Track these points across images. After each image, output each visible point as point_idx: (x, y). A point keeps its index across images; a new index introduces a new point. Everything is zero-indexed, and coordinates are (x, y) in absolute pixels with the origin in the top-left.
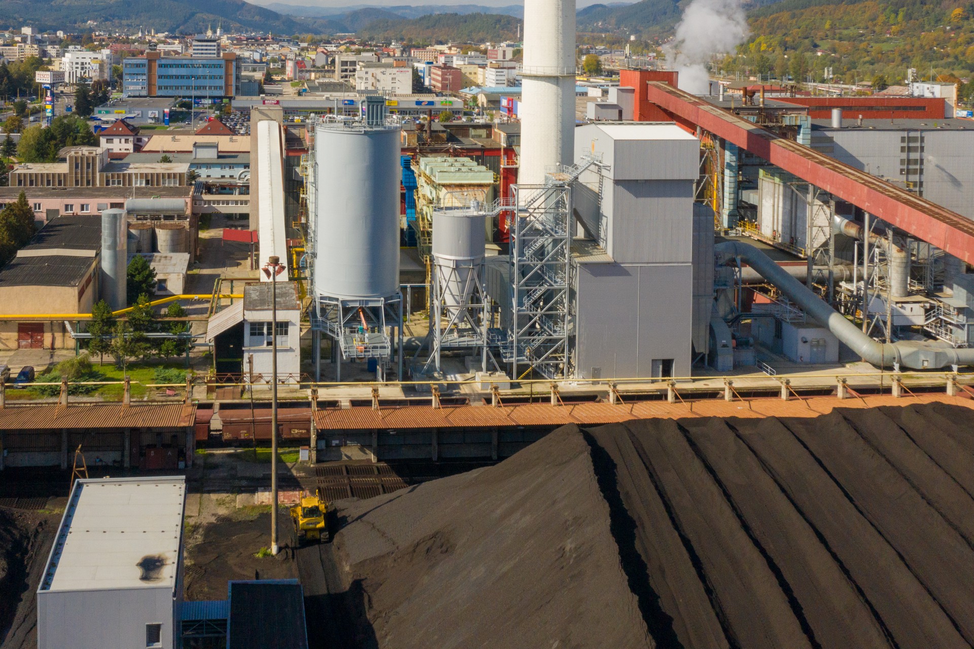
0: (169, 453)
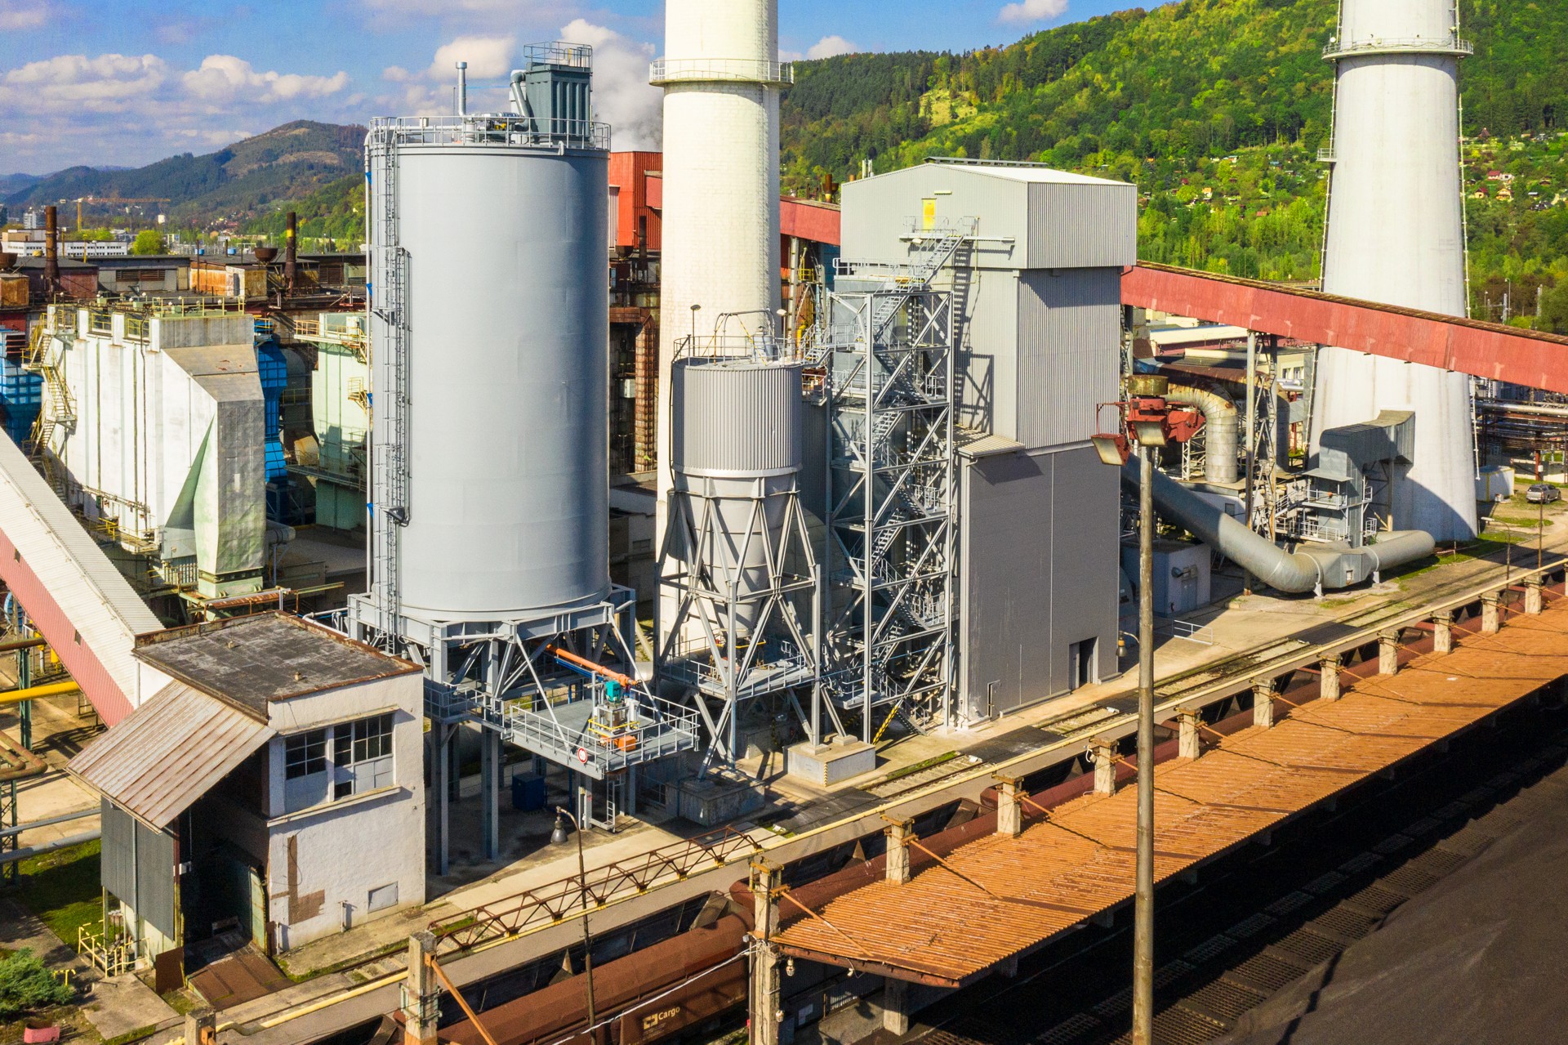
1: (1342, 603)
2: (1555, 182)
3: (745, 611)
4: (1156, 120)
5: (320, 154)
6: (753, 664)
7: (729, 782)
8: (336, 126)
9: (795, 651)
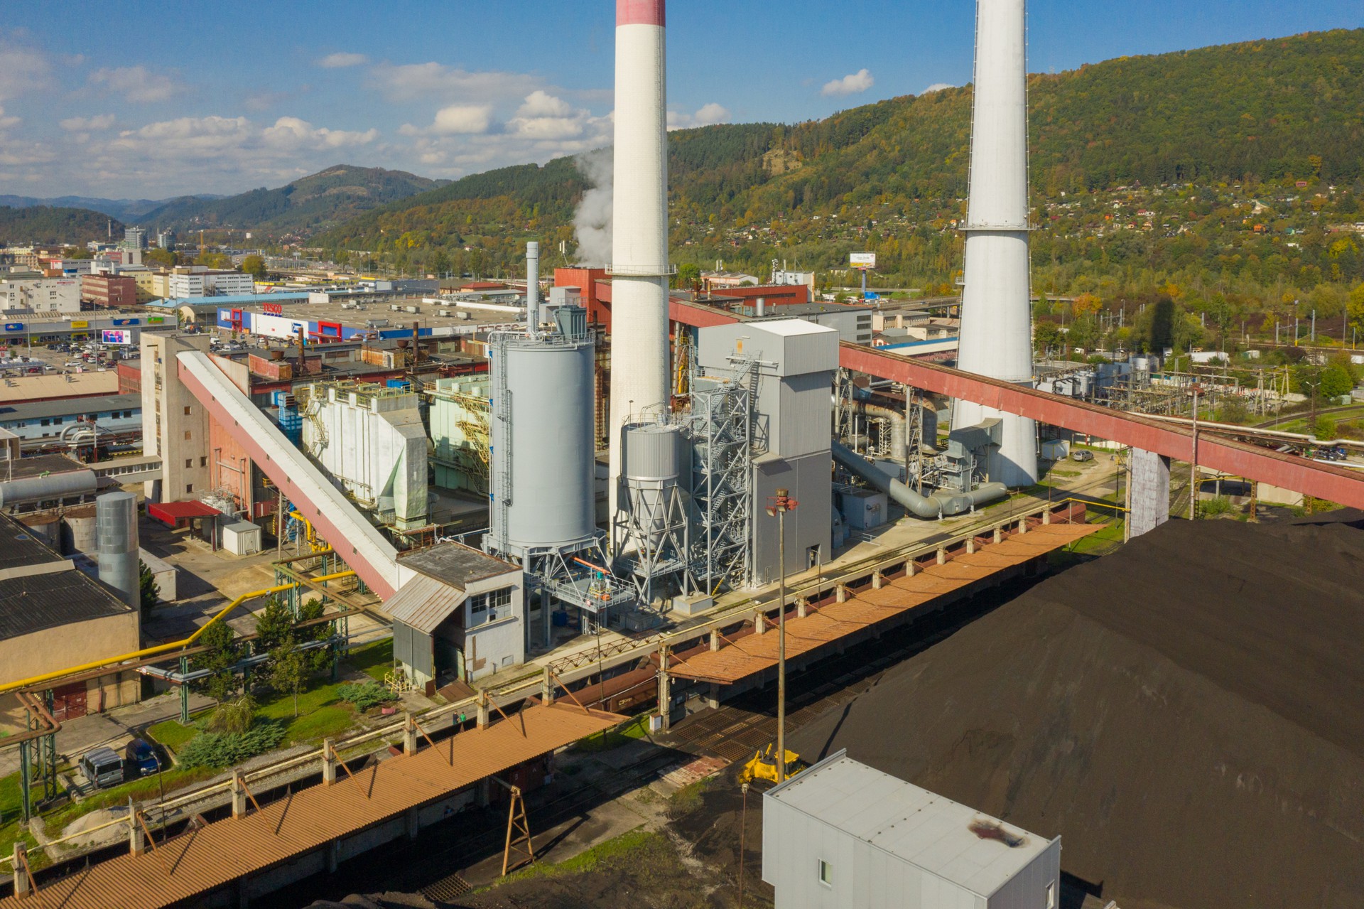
0: (535, 770)
1: (952, 522)
2: (1181, 217)
3: (654, 538)
4: (921, 173)
5: (354, 188)
6: (658, 562)
7: (648, 613)
8: (364, 168)
9: (677, 555)
